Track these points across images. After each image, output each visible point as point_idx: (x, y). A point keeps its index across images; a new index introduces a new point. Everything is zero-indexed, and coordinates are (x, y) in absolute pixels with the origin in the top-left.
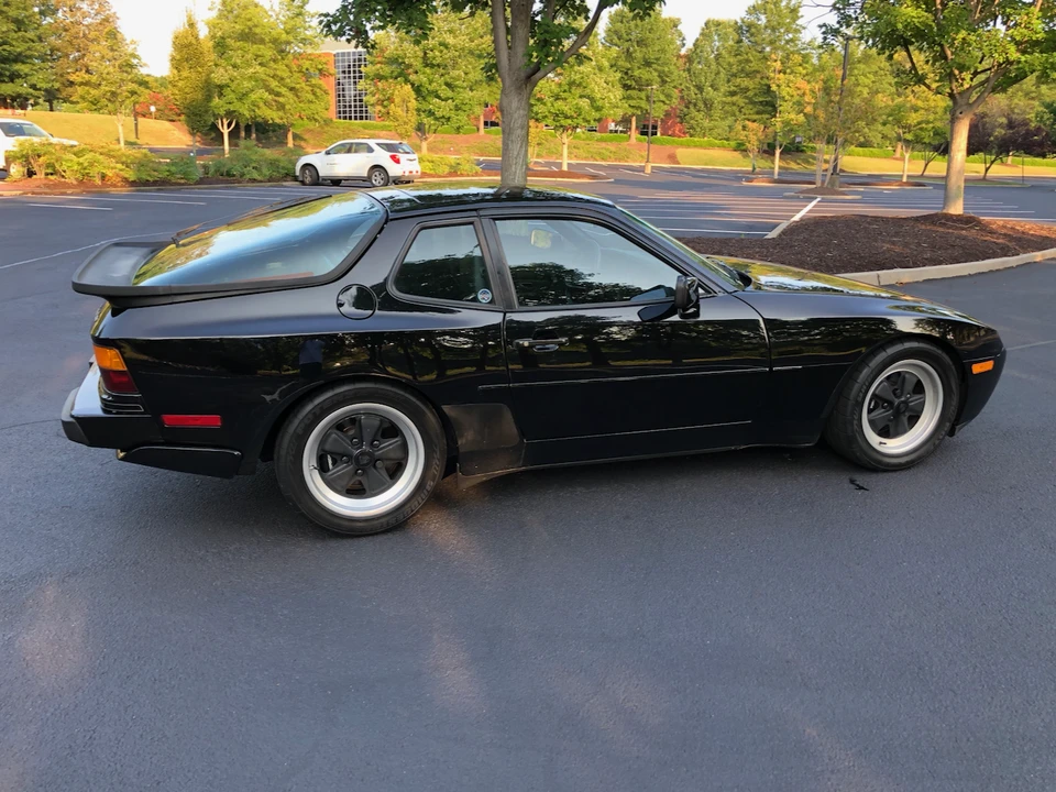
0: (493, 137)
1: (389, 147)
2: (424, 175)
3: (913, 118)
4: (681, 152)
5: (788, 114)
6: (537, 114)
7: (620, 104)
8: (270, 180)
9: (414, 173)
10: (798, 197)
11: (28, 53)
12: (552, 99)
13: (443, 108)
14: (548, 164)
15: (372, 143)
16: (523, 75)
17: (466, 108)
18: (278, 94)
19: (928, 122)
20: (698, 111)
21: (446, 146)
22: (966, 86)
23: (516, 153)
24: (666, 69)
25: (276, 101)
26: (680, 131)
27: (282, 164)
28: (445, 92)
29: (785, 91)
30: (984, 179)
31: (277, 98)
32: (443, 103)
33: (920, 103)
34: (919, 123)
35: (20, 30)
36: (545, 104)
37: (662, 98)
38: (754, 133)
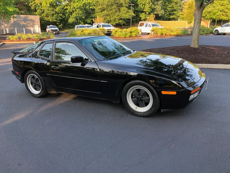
11: (177, 9)
35: (176, 4)
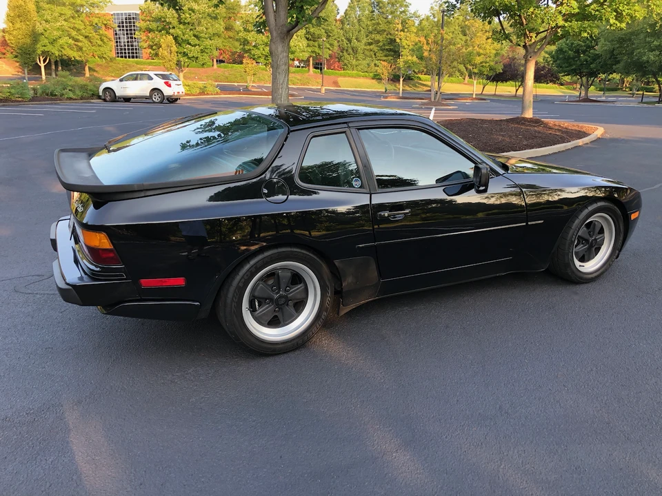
0: (222, 69)
1: (163, 77)
2: (187, 95)
3: (478, 60)
4: (341, 80)
5: (407, 57)
6: (254, 55)
7: (306, 50)
8: (82, 98)
9: (181, 93)
10: (422, 108)
12: (263, 46)
13: (194, 52)
14: (259, 87)
15: (151, 74)
16: (285, 30)
17: (208, 51)
18: (77, 40)
19: (486, 63)
20: (349, 54)
21: (192, 75)
22: (533, 41)
23: (281, 81)
24: (330, 28)
25: (76, 45)
26: (338, 67)
27: (89, 88)
28: (193, 41)
29: (404, 43)
30: (515, 96)
31: (76, 43)
32: (193, 48)
33: (481, 51)
34: (481, 63)
36: (259, 49)
37: (328, 46)
38: (384, 68)
